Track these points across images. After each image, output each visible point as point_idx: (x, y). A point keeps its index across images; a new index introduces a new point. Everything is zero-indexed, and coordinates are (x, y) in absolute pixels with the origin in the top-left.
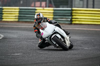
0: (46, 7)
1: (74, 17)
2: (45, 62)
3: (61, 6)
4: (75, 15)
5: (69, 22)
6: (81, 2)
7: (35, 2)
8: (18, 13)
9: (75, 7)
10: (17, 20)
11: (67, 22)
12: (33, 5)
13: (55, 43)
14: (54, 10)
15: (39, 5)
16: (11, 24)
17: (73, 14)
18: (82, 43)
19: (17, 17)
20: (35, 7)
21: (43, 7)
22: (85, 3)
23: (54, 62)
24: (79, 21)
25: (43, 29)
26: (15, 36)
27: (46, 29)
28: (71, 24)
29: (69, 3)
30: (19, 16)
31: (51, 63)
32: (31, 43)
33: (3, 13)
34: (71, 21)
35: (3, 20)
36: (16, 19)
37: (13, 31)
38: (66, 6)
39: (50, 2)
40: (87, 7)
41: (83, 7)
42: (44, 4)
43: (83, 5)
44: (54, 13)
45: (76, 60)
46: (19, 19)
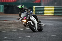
8: (54, 10)
10: (53, 14)
30: (54, 12)
33: (45, 10)
35: (45, 14)
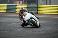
0: (22, 4)
1: (39, 10)
2: (22, 36)
3: (31, 4)
4: (39, 9)
5: (36, 13)
6: (43, 1)
7: (16, 1)
9: (39, 4)
11: (35, 13)
12: (15, 3)
13: (31, 24)
14: (27, 6)
15: (18, 3)
16: (2, 14)
17: (38, 8)
18: (43, 25)
19: (6, 10)
20: (16, 4)
21: (21, 4)
22: (45, 2)
23: (27, 36)
24: (42, 12)
25: (25, 16)
26: (5, 21)
27: (26, 16)
28: (37, 14)
29: (36, 2)
31: (25, 36)
32: (14, 25)
34: (37, 12)
36: (5, 11)
37: (4, 18)
38: (34, 4)
39: (25, 1)
40: (46, 4)
41: (44, 4)
42: (21, 2)
43: (44, 3)
44: (27, 8)
45: (40, 35)
46: (7, 11)
